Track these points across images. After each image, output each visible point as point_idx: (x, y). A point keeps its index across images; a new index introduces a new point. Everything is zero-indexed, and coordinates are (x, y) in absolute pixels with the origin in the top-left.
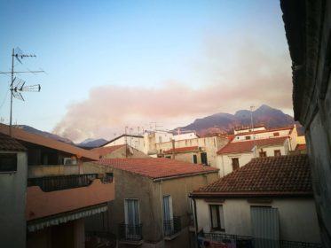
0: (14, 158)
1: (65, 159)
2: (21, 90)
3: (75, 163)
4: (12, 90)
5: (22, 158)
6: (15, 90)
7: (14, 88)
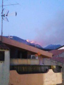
0: (3, 54)
1: (32, 56)
2: (7, 15)
3: (37, 58)
4: (2, 16)
5: (7, 53)
6: (4, 16)
7: (3, 15)
